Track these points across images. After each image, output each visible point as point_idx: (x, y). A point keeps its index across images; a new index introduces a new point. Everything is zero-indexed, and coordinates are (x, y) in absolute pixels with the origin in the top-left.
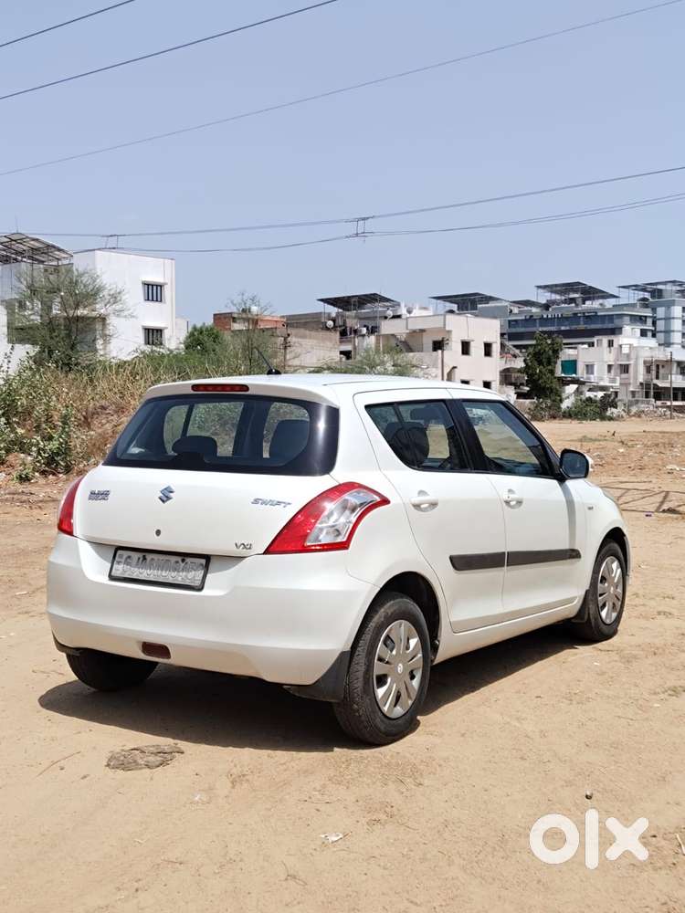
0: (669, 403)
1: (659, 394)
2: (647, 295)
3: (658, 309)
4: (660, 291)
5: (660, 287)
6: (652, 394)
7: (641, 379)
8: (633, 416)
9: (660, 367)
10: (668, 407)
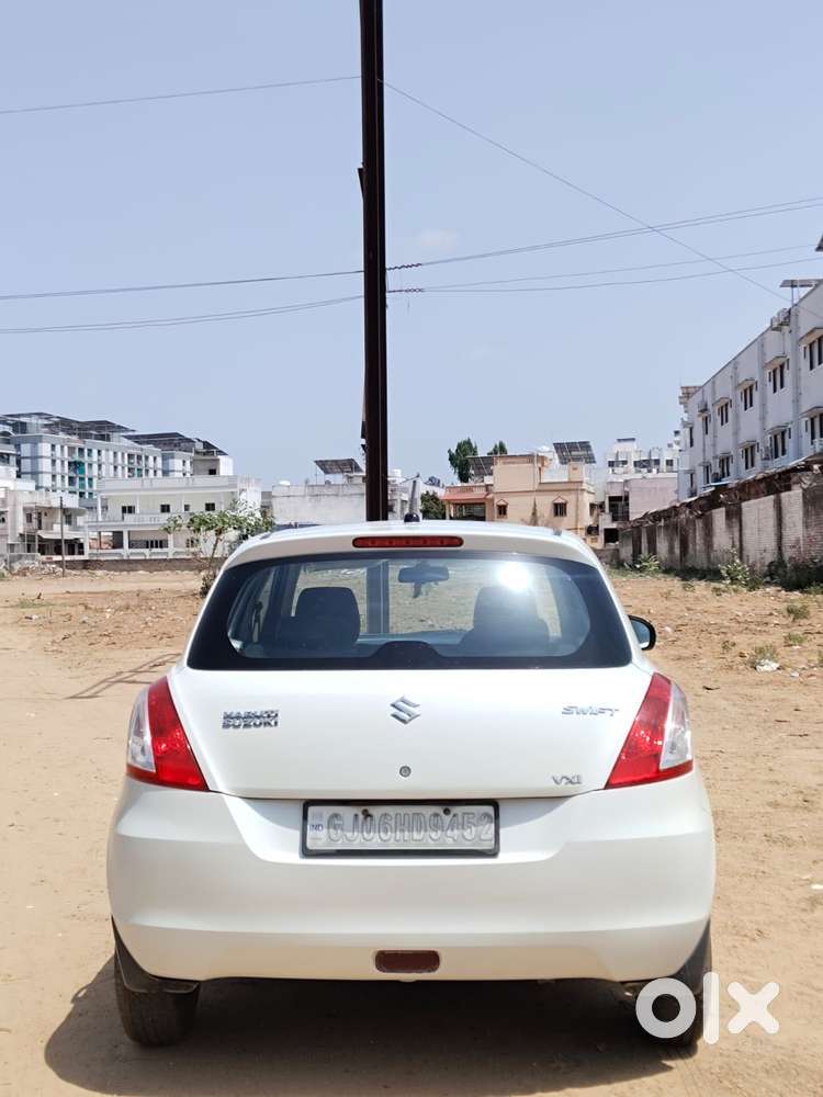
0: (59, 558)
1: (46, 547)
2: (8, 429)
3: (22, 446)
4: (24, 424)
5: (23, 419)
6: (37, 547)
7: (21, 529)
8: (18, 574)
9: (43, 515)
10: (56, 562)
